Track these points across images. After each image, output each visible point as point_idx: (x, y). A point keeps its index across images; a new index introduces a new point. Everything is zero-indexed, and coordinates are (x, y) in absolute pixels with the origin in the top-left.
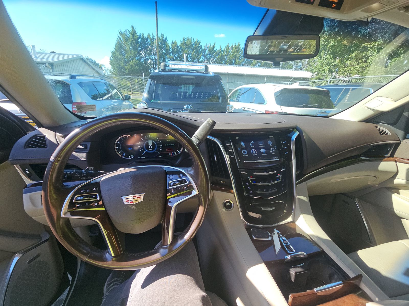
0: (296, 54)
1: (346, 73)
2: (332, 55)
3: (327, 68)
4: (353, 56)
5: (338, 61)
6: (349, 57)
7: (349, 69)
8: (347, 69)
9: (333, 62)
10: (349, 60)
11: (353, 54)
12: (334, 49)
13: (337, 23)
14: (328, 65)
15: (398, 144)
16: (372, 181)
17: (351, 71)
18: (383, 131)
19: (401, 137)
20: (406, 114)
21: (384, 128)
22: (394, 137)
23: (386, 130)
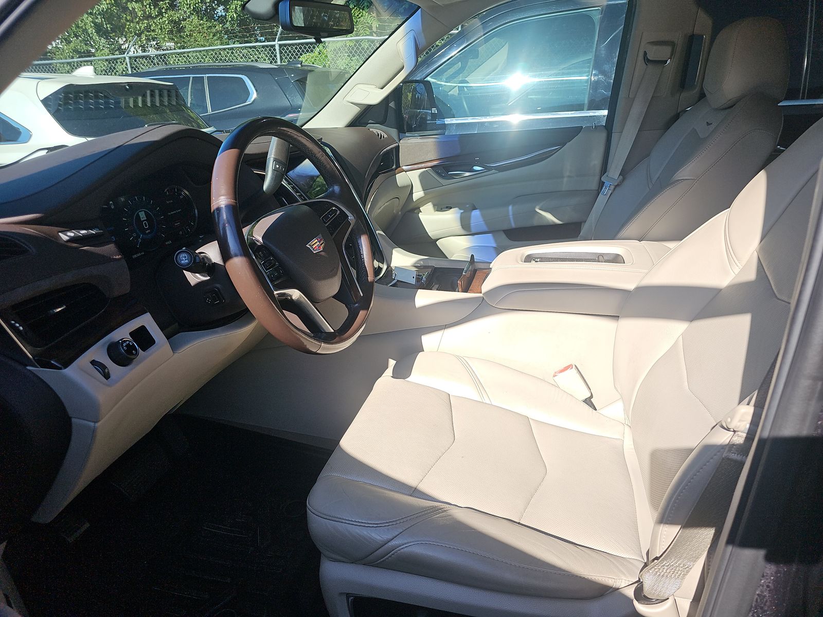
0: (336, 28)
8: (140, 24)
15: (398, 148)
16: (397, 206)
17: (154, 31)
18: (378, 134)
19: (396, 139)
20: (392, 105)
21: (376, 130)
22: (391, 140)
23: (379, 132)
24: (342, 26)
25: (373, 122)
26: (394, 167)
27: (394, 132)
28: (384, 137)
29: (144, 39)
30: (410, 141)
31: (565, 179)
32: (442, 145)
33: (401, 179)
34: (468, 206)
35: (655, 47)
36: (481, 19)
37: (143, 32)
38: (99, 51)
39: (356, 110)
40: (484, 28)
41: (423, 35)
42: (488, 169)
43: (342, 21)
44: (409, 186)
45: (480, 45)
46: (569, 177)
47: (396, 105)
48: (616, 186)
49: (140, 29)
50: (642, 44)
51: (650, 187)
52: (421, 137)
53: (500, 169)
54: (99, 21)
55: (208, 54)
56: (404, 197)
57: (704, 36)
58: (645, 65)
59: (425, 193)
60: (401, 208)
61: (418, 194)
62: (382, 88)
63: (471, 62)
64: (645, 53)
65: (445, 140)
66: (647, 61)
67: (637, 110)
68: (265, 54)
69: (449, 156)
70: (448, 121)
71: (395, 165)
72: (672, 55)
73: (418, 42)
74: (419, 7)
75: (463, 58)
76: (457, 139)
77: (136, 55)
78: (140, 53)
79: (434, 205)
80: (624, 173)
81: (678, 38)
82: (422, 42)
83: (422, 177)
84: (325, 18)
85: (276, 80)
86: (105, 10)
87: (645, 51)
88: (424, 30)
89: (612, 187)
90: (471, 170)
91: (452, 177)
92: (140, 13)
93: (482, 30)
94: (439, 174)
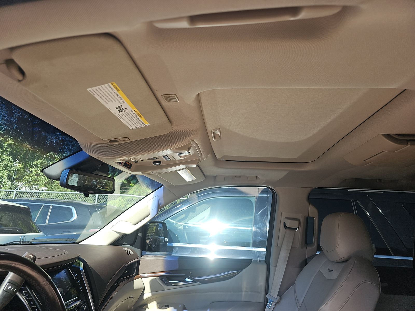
1: (31, 183)
2: (11, 157)
3: (6, 172)
4: (38, 163)
5: (20, 166)
6: (34, 163)
7: (35, 178)
8: (32, 178)
9: (13, 167)
10: (33, 167)
11: (39, 161)
12: (13, 150)
13: (16, 120)
14: (7, 169)
15: (139, 262)
16: (131, 303)
17: (38, 181)
18: (128, 252)
19: (139, 255)
20: (140, 234)
21: (127, 248)
22: (136, 256)
23: (129, 250)
24: (106, 189)
25: (126, 243)
26: (135, 274)
27: (138, 251)
28: (131, 254)
29: (31, 184)
30: (147, 258)
31: (243, 293)
32: (168, 263)
33: (137, 283)
34: (180, 306)
35: (290, 221)
36: (197, 195)
37: (32, 181)
38: (4, 187)
39: (116, 236)
40: (198, 199)
41: (163, 199)
42: (195, 281)
43: (107, 186)
44: (142, 288)
45: (196, 206)
46: (246, 292)
47: (142, 235)
48: (276, 303)
49: (31, 179)
50: (283, 218)
51: (299, 307)
52: (155, 256)
53: (203, 282)
54: (11, 173)
55: (62, 195)
56: (137, 297)
57: (314, 218)
58: (285, 230)
59: (152, 295)
60: (133, 304)
61: (147, 294)
62: (135, 225)
63: (191, 214)
64: (284, 223)
65: (170, 259)
66: (286, 227)
67: (284, 255)
68: (92, 198)
69: (171, 270)
70: (175, 245)
71: (135, 273)
72: (299, 226)
73: (160, 202)
74: (163, 185)
75: (187, 212)
76: (177, 259)
77: (25, 191)
78: (28, 190)
79: (158, 303)
80: (280, 294)
81: (301, 217)
82: (162, 203)
83: (152, 283)
84: (95, 183)
85: (89, 211)
86: (17, 169)
87: (284, 222)
88: (164, 196)
89: (274, 304)
90: (184, 281)
91: (171, 284)
92: (35, 173)
93: (197, 200)
94: (163, 282)
